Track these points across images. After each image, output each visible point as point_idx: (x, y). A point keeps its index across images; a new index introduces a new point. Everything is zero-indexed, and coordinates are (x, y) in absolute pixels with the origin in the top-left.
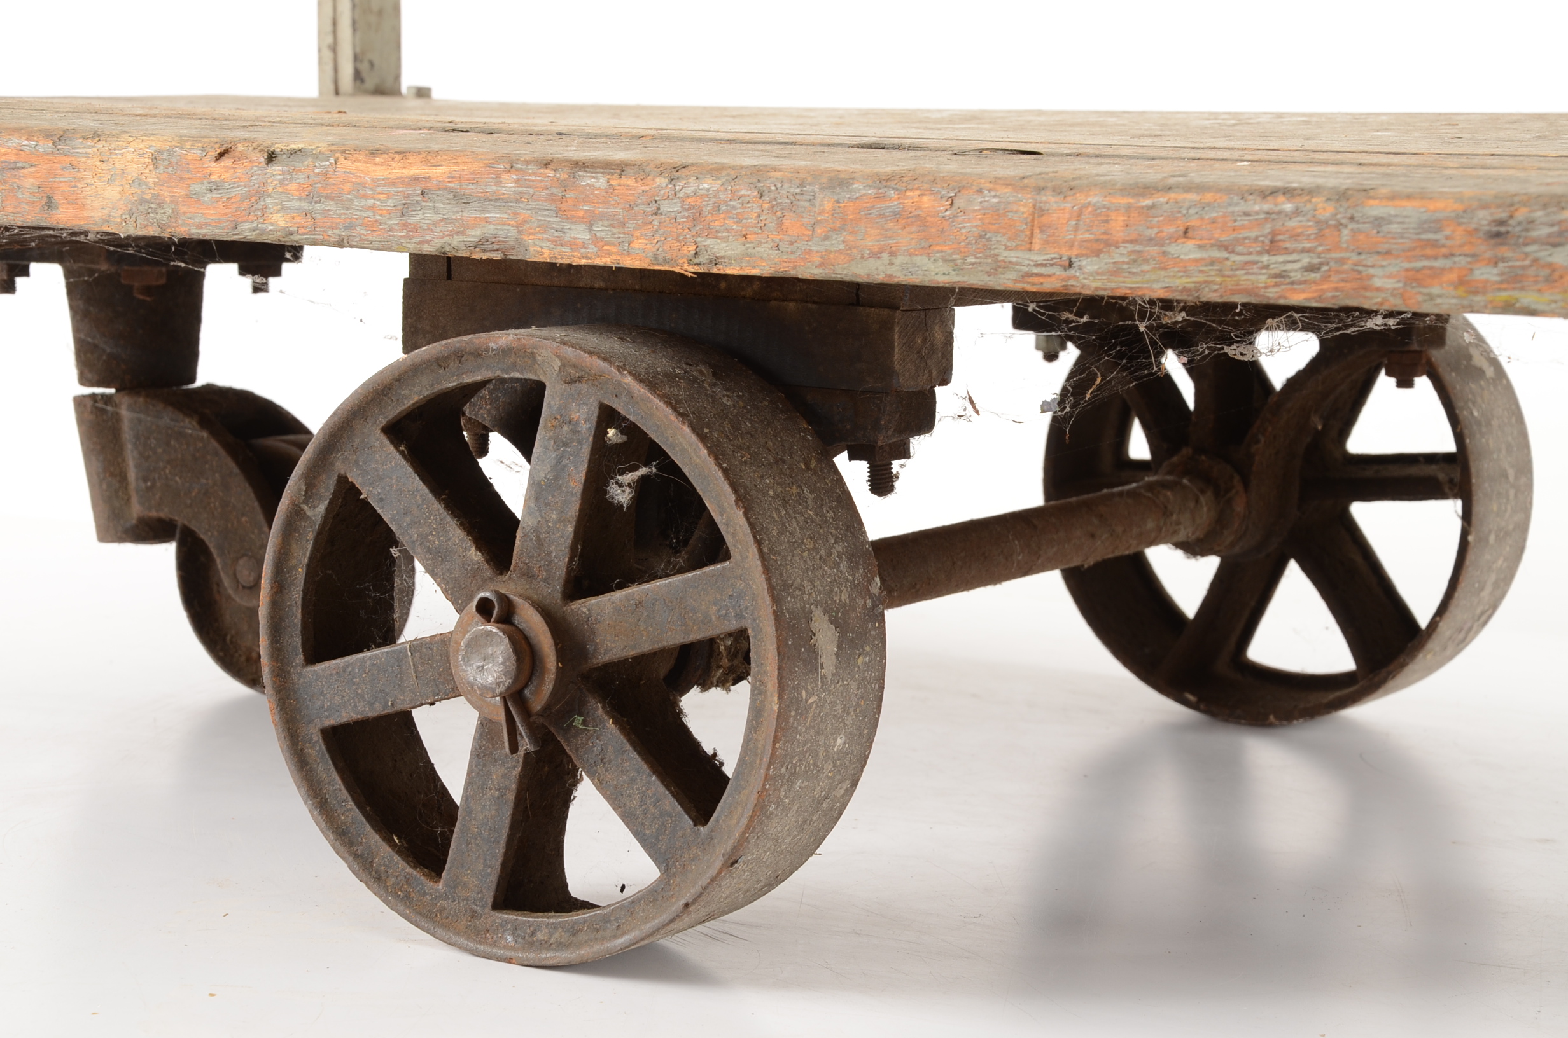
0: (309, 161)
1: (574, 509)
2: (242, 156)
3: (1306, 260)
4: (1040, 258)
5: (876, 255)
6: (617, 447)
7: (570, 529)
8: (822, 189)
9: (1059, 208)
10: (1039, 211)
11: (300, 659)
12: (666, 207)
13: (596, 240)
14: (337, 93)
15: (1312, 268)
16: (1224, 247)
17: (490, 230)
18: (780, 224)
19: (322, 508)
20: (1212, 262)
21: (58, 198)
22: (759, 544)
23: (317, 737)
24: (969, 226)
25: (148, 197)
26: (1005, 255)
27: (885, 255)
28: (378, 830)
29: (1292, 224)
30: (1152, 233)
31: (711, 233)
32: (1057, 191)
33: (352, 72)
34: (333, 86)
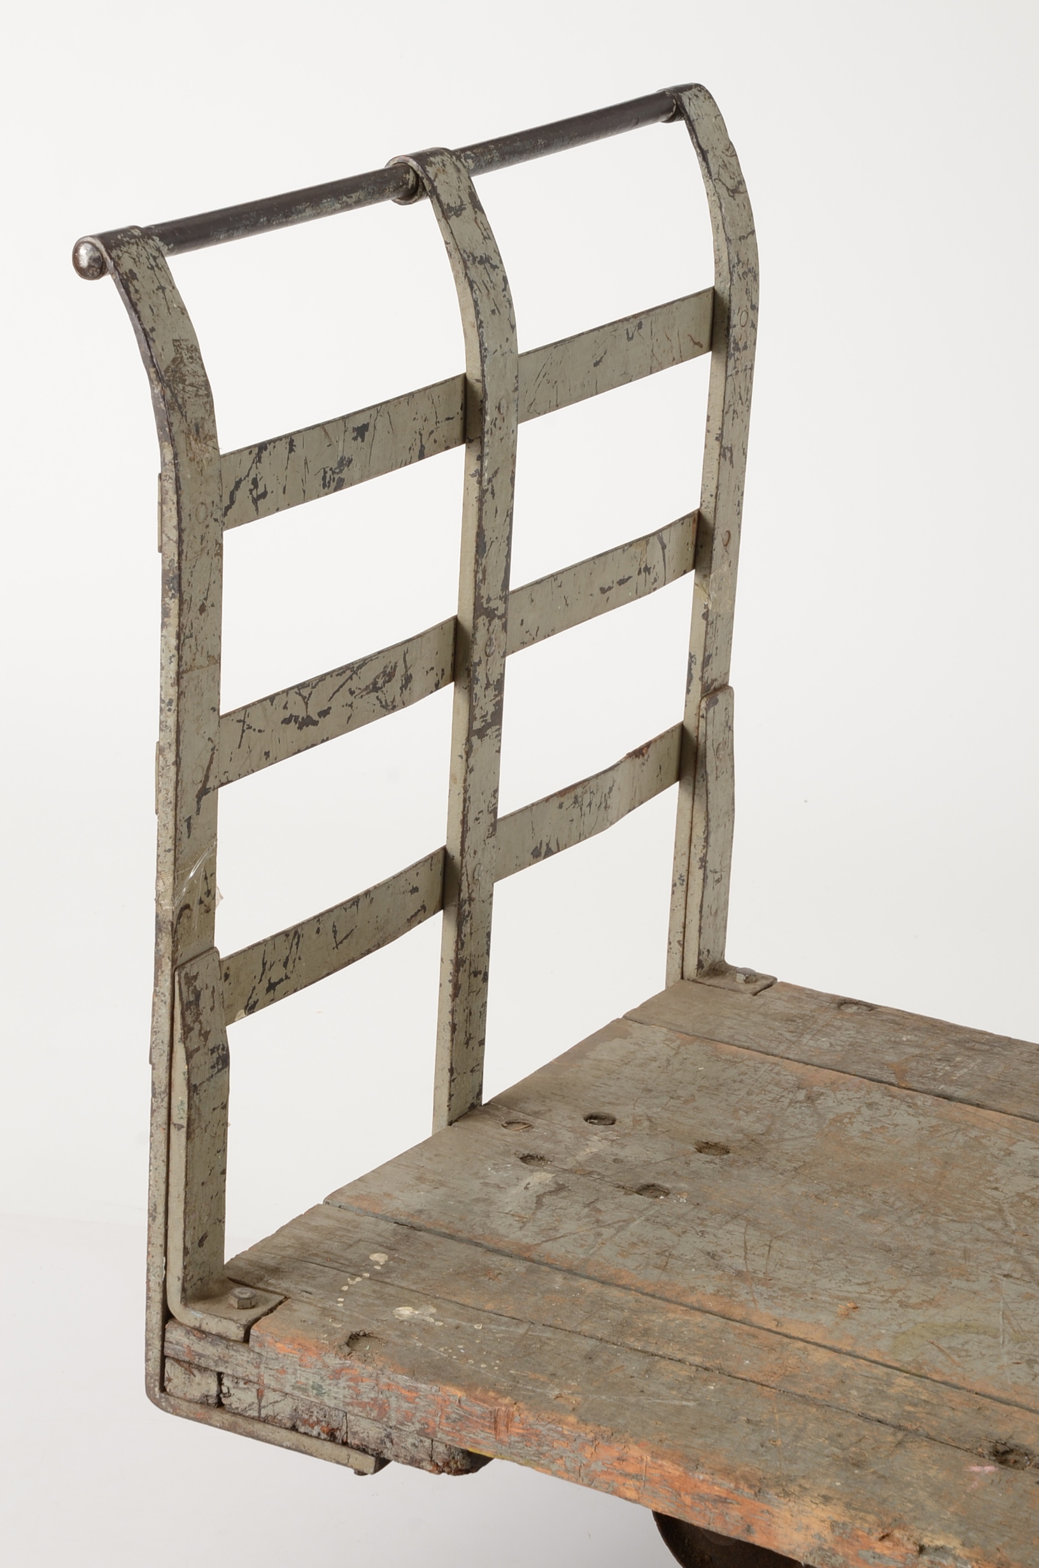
0: (950, 1560)
2: (897, 1543)
14: (682, 978)
21: (754, 1528)
25: (826, 1547)
33: (696, 963)
34: (679, 971)
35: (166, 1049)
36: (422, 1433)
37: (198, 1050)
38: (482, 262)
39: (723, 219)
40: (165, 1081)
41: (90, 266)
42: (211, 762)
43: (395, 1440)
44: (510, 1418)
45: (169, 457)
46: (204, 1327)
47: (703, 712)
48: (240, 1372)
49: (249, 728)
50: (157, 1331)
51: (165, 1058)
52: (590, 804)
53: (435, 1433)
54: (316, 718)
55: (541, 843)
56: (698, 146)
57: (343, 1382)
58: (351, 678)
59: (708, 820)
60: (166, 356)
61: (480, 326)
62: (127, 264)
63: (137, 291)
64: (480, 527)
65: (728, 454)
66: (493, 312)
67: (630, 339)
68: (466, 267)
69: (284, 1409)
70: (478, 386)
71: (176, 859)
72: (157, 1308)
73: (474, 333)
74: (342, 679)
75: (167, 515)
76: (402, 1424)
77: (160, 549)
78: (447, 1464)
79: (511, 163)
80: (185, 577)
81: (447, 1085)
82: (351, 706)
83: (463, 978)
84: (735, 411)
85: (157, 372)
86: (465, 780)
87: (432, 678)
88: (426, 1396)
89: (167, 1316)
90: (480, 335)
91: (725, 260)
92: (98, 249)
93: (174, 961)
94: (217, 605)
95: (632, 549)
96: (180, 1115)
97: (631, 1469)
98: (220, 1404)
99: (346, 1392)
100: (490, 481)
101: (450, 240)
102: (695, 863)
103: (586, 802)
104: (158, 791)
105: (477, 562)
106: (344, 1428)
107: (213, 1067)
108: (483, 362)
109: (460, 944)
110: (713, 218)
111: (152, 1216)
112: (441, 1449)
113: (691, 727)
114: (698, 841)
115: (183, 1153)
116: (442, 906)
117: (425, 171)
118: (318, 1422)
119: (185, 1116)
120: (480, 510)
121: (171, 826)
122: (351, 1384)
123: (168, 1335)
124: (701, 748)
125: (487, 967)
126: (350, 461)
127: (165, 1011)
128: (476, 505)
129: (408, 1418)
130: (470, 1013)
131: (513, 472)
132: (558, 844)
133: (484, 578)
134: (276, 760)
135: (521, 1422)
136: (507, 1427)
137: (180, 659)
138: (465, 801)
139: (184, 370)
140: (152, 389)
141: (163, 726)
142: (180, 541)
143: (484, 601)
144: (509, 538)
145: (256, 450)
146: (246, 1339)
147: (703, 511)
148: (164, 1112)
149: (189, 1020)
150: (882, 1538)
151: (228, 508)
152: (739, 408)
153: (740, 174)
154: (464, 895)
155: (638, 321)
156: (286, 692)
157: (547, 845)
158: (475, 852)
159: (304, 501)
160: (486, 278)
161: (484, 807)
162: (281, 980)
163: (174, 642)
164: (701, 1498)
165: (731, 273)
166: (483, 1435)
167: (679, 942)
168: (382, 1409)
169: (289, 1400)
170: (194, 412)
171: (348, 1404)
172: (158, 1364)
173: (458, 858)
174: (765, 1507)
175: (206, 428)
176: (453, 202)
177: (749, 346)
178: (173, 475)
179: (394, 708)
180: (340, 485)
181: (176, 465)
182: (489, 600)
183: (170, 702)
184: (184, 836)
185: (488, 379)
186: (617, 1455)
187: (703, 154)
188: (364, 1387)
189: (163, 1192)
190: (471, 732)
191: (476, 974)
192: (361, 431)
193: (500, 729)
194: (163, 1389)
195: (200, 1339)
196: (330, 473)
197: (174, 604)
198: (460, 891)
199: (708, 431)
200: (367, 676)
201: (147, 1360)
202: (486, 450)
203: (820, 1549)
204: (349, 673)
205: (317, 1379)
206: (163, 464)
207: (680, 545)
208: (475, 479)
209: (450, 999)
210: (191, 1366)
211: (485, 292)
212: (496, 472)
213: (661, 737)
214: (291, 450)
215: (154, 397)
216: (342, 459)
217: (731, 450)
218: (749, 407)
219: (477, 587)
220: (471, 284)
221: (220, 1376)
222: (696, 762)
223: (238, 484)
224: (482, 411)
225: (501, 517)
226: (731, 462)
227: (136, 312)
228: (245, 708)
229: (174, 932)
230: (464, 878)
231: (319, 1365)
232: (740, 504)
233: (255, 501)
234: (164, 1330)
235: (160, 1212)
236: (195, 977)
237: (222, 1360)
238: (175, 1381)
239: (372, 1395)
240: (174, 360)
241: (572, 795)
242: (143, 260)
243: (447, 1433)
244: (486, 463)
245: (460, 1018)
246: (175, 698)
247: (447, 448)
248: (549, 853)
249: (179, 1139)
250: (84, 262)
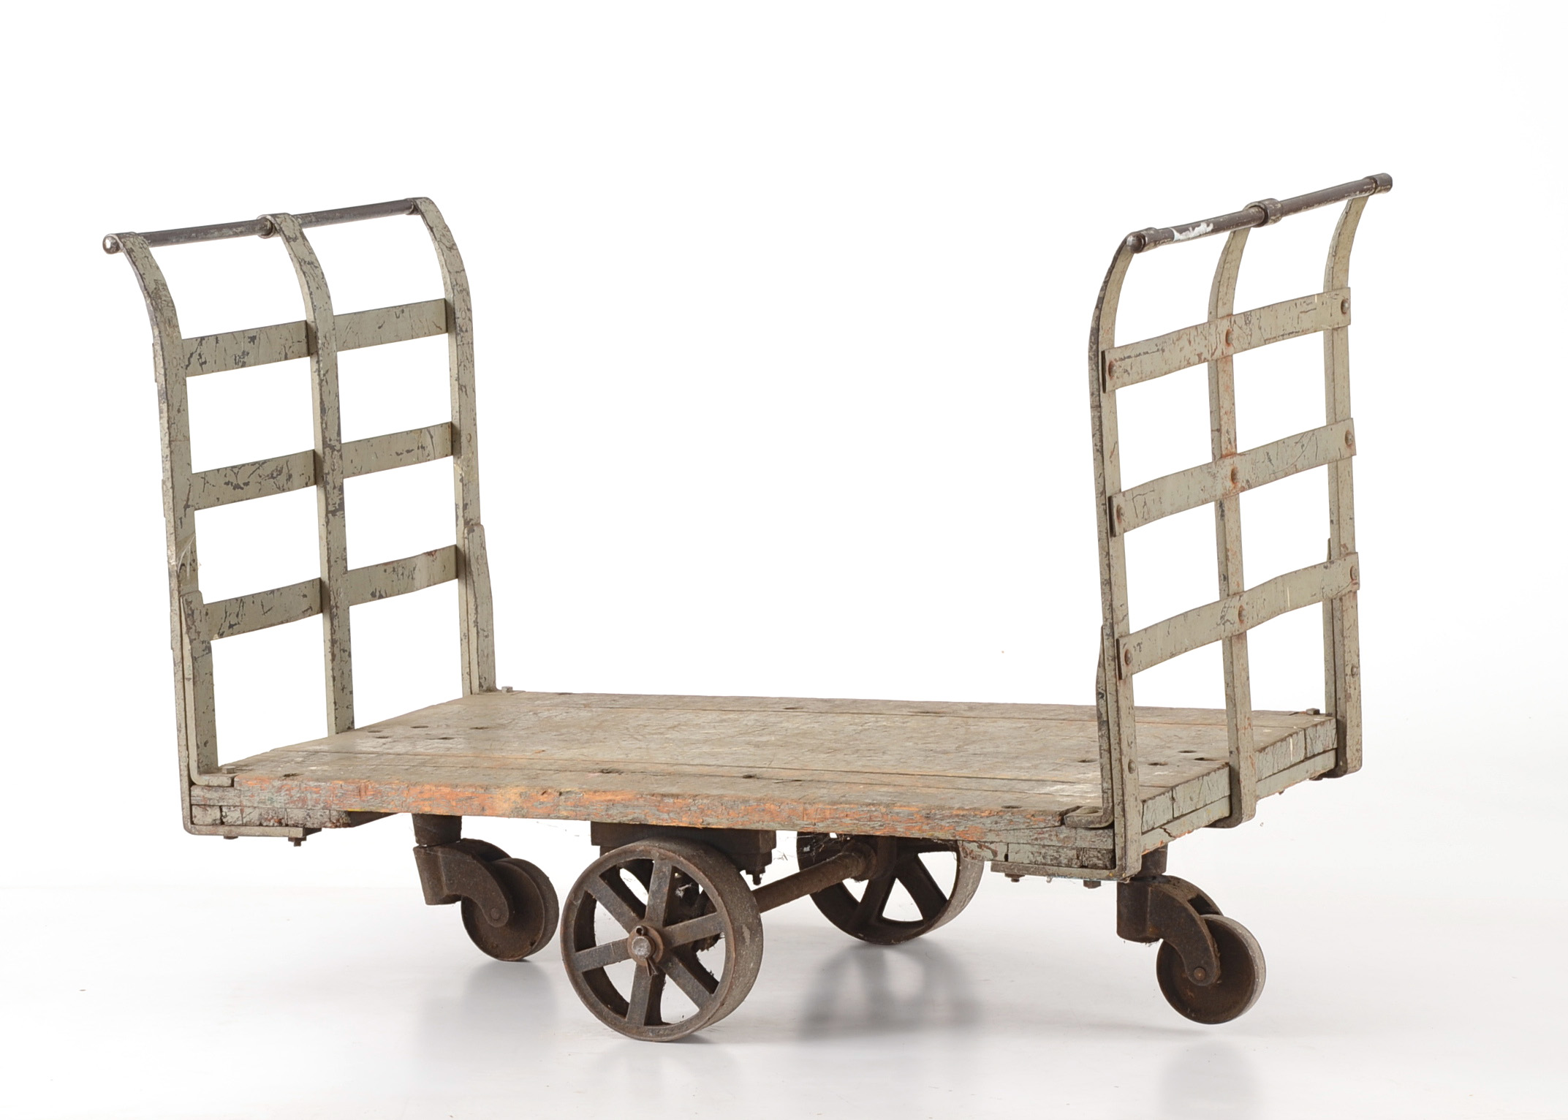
0: (574, 795)
1: (665, 898)
2: (550, 794)
3: (879, 823)
4: (806, 823)
5: (758, 822)
6: (678, 879)
7: (664, 905)
8: (741, 803)
9: (811, 809)
10: (805, 809)
11: (574, 950)
12: (692, 808)
13: (670, 818)
14: (471, 693)
15: (881, 826)
16: (857, 820)
17: (636, 815)
18: (728, 813)
19: (579, 902)
20: (854, 824)
21: (486, 807)
22: (726, 907)
23: (581, 975)
24: (785, 814)
25: (518, 806)
26: (796, 822)
27: (761, 822)
28: (604, 1004)
29: (875, 814)
30: (837, 816)
31: (707, 816)
32: (810, 804)
33: (478, 683)
34: (469, 690)
35: (179, 639)
36: (324, 808)
37: (195, 639)
38: (309, 264)
39: (445, 261)
40: (180, 656)
41: (111, 247)
42: (189, 492)
43: (312, 815)
44: (366, 787)
45: (157, 333)
46: (211, 784)
47: (466, 535)
48: (231, 802)
49: (208, 482)
50: (187, 792)
51: (179, 644)
52: (403, 574)
53: (331, 806)
54: (242, 486)
55: (376, 590)
56: (428, 224)
57: (283, 794)
58: (259, 468)
59: (476, 598)
60: (152, 286)
61: (311, 294)
62: (129, 245)
63: (135, 257)
64: (321, 399)
65: (464, 390)
66: (317, 288)
67: (398, 317)
68: (301, 265)
69: (254, 816)
70: (313, 325)
71: (176, 538)
72: (186, 779)
73: (308, 297)
74: (254, 468)
75: (158, 362)
76: (314, 806)
77: (156, 381)
78: (338, 821)
79: (323, 224)
80: (169, 392)
81: (333, 712)
82: (260, 483)
83: (337, 651)
84: (465, 366)
85: (148, 293)
86: (327, 538)
87: (304, 479)
88: (324, 788)
89: (191, 784)
90: (312, 298)
91: (449, 282)
92: (115, 239)
93: (179, 592)
94: (186, 410)
95: (412, 434)
96: (189, 674)
97: (426, 796)
98: (222, 823)
99: (285, 798)
100: (324, 375)
101: (291, 252)
102: (472, 624)
103: (400, 573)
104: (164, 504)
105: (322, 418)
106: (286, 817)
107: (204, 651)
108: (314, 313)
109: (333, 632)
110: (440, 261)
111: (179, 731)
112: (334, 813)
113: (460, 546)
114: (472, 611)
115: (192, 693)
116: (321, 611)
117: (275, 220)
118: (273, 818)
119: (191, 673)
120: (321, 390)
121: (172, 520)
122: (287, 792)
123: (192, 793)
124: (467, 556)
125: (350, 649)
126: (248, 353)
127: (177, 618)
128: (318, 387)
129: (317, 802)
130: (343, 673)
131: (337, 373)
132: (386, 593)
133: (326, 428)
134: (223, 504)
135: (372, 788)
136: (365, 792)
137: (170, 434)
138: (328, 549)
139: (161, 294)
140: (146, 301)
141: (164, 470)
142: (165, 375)
143: (328, 440)
144: (338, 408)
145: (199, 340)
146: (232, 785)
147: (454, 422)
148: (181, 673)
149: (190, 623)
150: (543, 794)
151: (187, 366)
152: (467, 365)
153: (453, 241)
154: (332, 603)
155: (402, 309)
156: (226, 468)
157: (380, 592)
158: (337, 580)
159: (226, 370)
160: (312, 272)
161: (339, 555)
162: (236, 624)
163: (166, 425)
164: (460, 800)
165: (453, 289)
166: (354, 800)
167: (467, 673)
168: (304, 801)
169: (257, 810)
170: (167, 313)
171: (286, 804)
172: (189, 809)
173: (327, 581)
174: (489, 796)
175: (173, 321)
176: (292, 235)
177: (469, 330)
178: (159, 342)
179: (284, 491)
180: (244, 365)
181: (160, 337)
182: (330, 440)
183: (167, 456)
184: (179, 527)
185: (318, 321)
186: (419, 791)
187: (431, 229)
188: (293, 792)
189: (184, 716)
190: (327, 512)
191: (344, 651)
192: (253, 339)
193: (344, 514)
194: (192, 823)
195: (209, 790)
196: (238, 358)
197: (165, 407)
198: (330, 600)
199: (451, 377)
200: (268, 470)
201: (183, 809)
202: (321, 358)
203: (516, 808)
204: (257, 465)
205: (270, 795)
206: (154, 337)
207: (442, 439)
208: (317, 373)
209: (330, 662)
210: (205, 806)
211: (312, 278)
212: (327, 371)
213: (443, 549)
214: (217, 342)
215: (147, 305)
216: (244, 352)
217: (465, 387)
218: (473, 365)
219: (323, 432)
220: (304, 273)
221: (221, 808)
222: (465, 565)
223: (192, 355)
224: (316, 338)
225: (332, 396)
226: (466, 394)
227: (136, 266)
228: (205, 472)
229: (178, 576)
230: (331, 593)
231: (271, 787)
232: (475, 419)
233: (201, 364)
234: (190, 791)
235: (183, 728)
236: (191, 602)
237: (222, 798)
238: (198, 817)
239: (298, 795)
240: (155, 289)
241: (392, 566)
242: (137, 244)
243: (337, 804)
244: (321, 365)
245: (338, 674)
246: (169, 454)
247: (300, 357)
248: (381, 597)
249: (189, 685)
250: (108, 246)
